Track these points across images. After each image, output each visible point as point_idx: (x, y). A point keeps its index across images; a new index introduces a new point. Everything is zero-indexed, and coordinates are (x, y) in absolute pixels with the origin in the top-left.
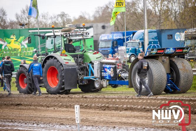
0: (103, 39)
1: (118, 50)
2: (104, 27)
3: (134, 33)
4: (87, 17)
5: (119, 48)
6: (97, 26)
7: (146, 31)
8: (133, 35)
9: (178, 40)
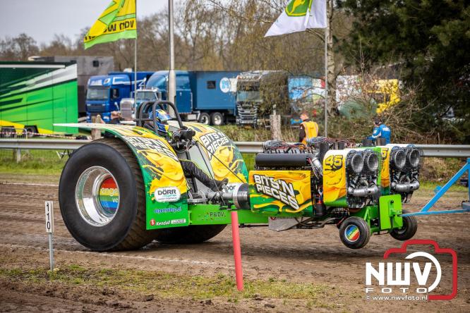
0: (94, 84)
1: (119, 104)
2: (96, 64)
3: (148, 76)
4: (66, 45)
5: (122, 102)
6: (84, 61)
7: (173, 73)
8: (147, 80)
9: (225, 90)
